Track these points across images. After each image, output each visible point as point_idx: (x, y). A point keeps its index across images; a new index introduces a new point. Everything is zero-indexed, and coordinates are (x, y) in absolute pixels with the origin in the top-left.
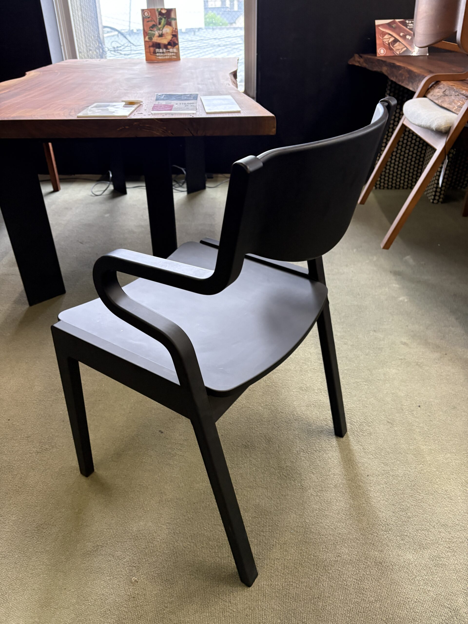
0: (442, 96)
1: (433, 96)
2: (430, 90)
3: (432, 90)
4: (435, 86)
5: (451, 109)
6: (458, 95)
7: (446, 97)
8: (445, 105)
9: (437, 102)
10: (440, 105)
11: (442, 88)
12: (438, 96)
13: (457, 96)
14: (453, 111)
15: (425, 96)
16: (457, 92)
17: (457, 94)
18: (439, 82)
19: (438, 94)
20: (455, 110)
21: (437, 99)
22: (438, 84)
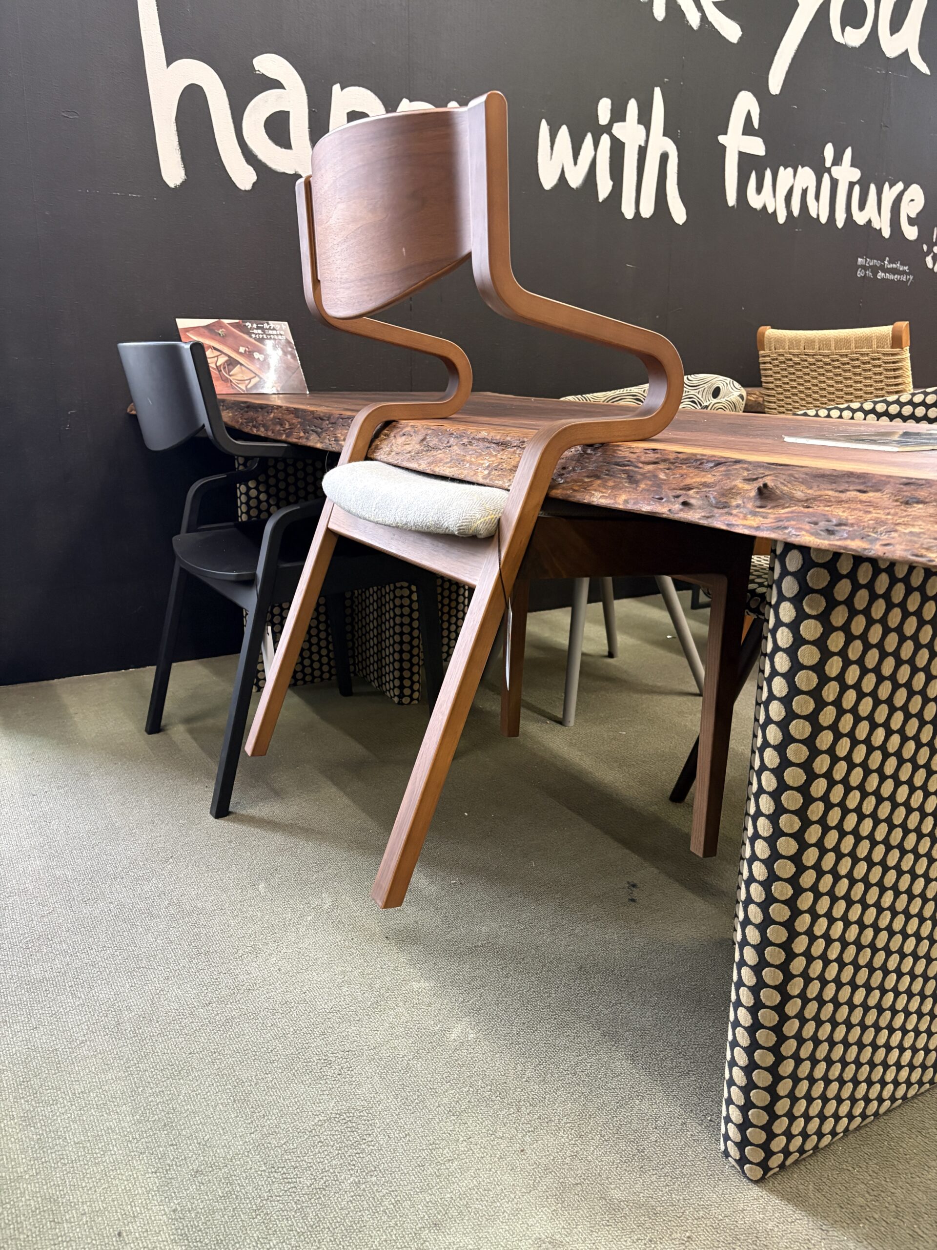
0: (422, 450)
1: (393, 453)
2: (377, 442)
3: (386, 442)
4: (385, 431)
5: (468, 479)
6: (470, 443)
7: (434, 453)
8: (447, 472)
9: (413, 465)
10: (428, 471)
11: (411, 433)
12: (410, 452)
13: (469, 446)
14: (481, 481)
15: (367, 458)
16: (461, 436)
17: (465, 441)
18: (394, 424)
19: (408, 448)
20: (484, 478)
21: (412, 458)
22: (394, 427)
